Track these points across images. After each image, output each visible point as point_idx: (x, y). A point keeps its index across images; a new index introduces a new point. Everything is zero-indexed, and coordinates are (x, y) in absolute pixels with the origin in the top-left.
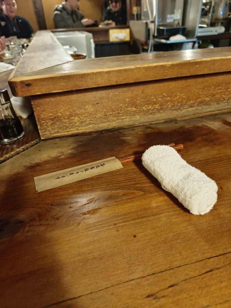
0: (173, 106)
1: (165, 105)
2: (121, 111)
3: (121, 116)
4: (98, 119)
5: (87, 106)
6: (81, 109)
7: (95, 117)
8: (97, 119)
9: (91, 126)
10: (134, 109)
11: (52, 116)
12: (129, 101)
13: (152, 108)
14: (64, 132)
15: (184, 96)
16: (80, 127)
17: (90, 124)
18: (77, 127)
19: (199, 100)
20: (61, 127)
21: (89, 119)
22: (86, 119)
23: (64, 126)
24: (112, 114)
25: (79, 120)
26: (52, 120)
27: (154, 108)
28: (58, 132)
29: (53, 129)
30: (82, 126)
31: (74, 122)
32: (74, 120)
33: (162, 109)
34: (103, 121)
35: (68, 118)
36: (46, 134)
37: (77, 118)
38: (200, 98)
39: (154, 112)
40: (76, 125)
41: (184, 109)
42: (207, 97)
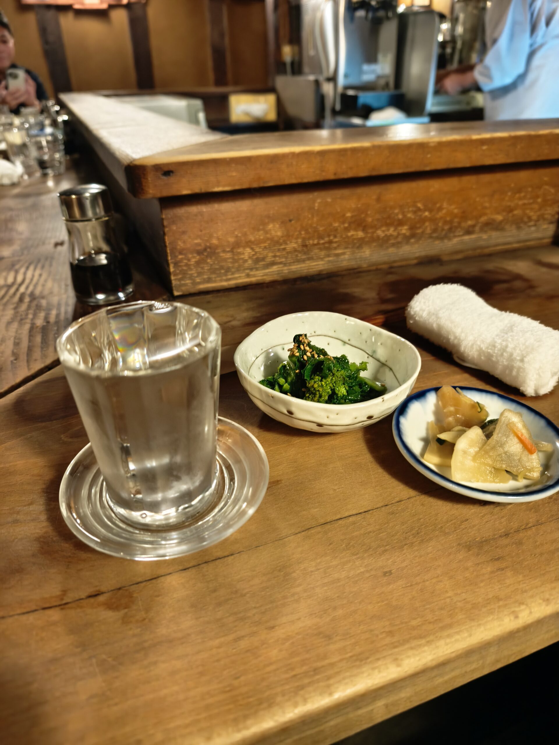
0: (435, 231)
1: (419, 228)
2: (335, 237)
3: (335, 248)
4: (290, 255)
5: (271, 226)
6: (259, 230)
7: (284, 249)
8: (288, 253)
9: (275, 268)
10: (361, 234)
11: (199, 244)
12: (352, 217)
13: (395, 234)
14: (221, 281)
15: (456, 211)
16: (254, 270)
17: (273, 264)
18: (247, 269)
19: (483, 219)
20: (216, 269)
21: (273, 252)
22: (265, 252)
23: (222, 268)
24: (318, 244)
25: (253, 255)
26: (199, 253)
27: (399, 234)
28: (209, 280)
29: (199, 274)
30: (257, 269)
31: (242, 259)
32: (243, 254)
33: (413, 236)
34: (299, 258)
35: (232, 251)
36: (185, 285)
37: (248, 250)
38: (485, 214)
39: (399, 243)
40: (246, 265)
41: (455, 236)
42: (498, 213)
